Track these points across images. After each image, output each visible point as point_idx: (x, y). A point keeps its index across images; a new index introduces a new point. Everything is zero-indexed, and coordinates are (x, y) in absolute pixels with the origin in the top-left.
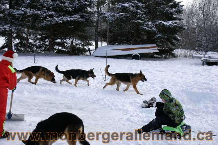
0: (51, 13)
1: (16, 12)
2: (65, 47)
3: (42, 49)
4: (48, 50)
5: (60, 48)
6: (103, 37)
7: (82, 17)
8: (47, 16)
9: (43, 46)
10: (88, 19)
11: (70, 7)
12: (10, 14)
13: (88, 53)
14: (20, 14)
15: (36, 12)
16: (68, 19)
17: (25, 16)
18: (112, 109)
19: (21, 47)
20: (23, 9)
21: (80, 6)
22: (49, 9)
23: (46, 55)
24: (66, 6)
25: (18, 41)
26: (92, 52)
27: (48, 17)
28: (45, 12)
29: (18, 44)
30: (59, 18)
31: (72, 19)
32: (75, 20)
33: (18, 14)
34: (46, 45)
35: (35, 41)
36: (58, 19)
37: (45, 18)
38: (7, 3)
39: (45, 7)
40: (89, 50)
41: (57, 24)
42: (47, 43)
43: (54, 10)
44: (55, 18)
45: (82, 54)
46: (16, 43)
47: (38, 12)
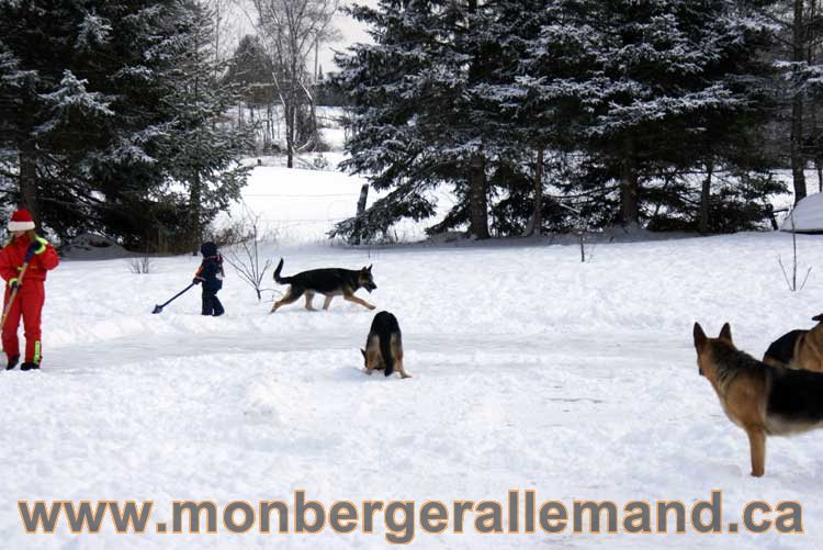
0: (622, 86)
1: (499, 93)
2: (681, 206)
3: (596, 217)
4: (619, 220)
5: (663, 210)
7: (737, 89)
8: (611, 97)
9: (596, 209)
10: (762, 97)
11: (690, 60)
13: (767, 223)
14: (515, 99)
15: (569, 86)
16: (687, 102)
17: (532, 104)
20: (524, 80)
21: (726, 49)
22: (614, 74)
23: (613, 238)
24: (674, 59)
25: (502, 193)
26: (780, 217)
27: (613, 104)
28: (603, 86)
30: (654, 104)
31: (700, 102)
32: (710, 106)
33: (506, 100)
34: (609, 202)
35: (568, 188)
36: (652, 108)
37: (602, 108)
39: (599, 66)
40: (769, 212)
41: (647, 124)
42: (611, 196)
43: (634, 73)
44: (639, 105)
47: (577, 86)
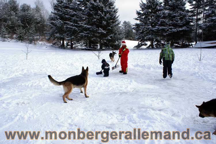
0: (171, 27)
1: (154, 29)
2: (179, 44)
5: (177, 45)
6: (200, 37)
7: (188, 28)
8: (169, 29)
10: (191, 29)
11: (181, 23)
12: (151, 30)
13: (191, 46)
14: (156, 30)
15: (163, 27)
16: (180, 29)
17: (158, 30)
18: (204, 80)
19: (158, 45)
20: (157, 27)
21: (186, 22)
22: (170, 26)
24: (179, 23)
25: (156, 43)
26: (193, 46)
28: (168, 27)
29: (156, 44)
31: (182, 29)
32: (184, 30)
33: (155, 30)
35: (164, 42)
36: (175, 30)
37: (168, 30)
38: (150, 25)
39: (168, 25)
40: (192, 45)
41: (174, 32)
43: (173, 25)
44: (173, 30)
45: (188, 47)
46: (155, 43)
